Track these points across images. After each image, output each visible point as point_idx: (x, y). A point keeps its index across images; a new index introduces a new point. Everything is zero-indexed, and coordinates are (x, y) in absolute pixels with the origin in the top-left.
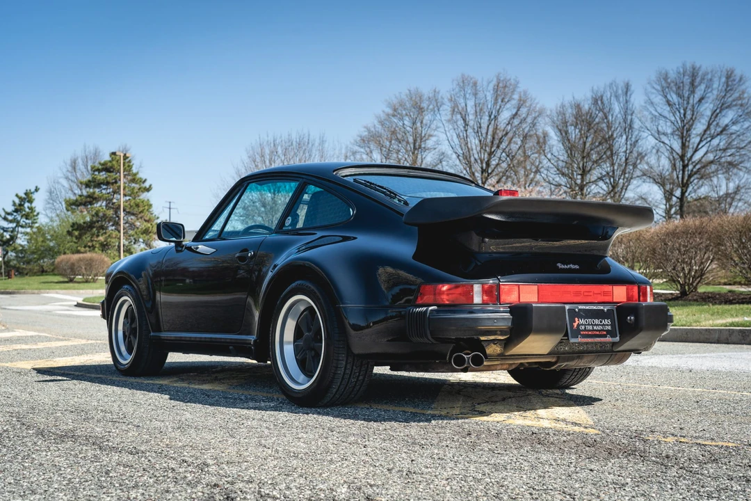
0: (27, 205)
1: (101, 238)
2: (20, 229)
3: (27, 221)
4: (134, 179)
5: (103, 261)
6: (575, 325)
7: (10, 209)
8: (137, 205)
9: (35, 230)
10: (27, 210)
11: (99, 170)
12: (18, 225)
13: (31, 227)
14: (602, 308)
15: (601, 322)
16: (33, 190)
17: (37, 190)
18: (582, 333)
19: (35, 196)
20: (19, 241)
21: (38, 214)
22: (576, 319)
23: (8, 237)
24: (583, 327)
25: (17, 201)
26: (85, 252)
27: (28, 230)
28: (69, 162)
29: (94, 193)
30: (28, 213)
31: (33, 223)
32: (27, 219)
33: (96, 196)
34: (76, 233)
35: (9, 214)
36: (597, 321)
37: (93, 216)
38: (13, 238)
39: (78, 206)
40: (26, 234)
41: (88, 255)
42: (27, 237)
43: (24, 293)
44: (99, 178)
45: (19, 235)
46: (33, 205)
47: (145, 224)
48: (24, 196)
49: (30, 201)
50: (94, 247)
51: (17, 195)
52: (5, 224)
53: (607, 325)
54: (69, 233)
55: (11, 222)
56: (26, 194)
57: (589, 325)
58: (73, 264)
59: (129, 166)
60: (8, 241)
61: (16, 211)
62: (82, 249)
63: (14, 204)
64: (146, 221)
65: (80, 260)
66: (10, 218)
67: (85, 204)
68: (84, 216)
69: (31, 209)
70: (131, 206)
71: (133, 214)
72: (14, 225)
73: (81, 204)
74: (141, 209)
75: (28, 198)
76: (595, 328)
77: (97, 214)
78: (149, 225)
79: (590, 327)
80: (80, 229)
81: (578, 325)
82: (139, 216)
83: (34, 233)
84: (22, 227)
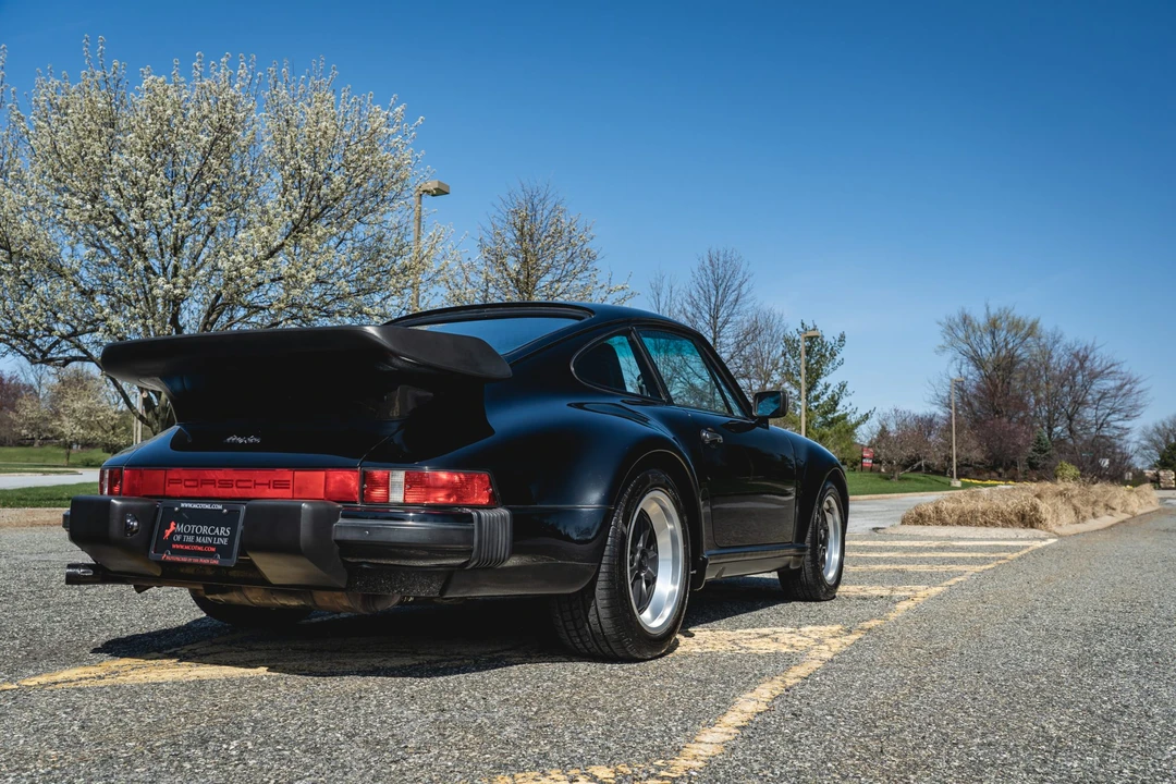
6: (168, 532)
14: (220, 507)
15: (212, 531)
18: (174, 546)
22: (173, 524)
24: (179, 538)
36: (205, 530)
53: (222, 537)
57: (190, 534)
76: (199, 540)
79: (190, 539)
81: (173, 533)
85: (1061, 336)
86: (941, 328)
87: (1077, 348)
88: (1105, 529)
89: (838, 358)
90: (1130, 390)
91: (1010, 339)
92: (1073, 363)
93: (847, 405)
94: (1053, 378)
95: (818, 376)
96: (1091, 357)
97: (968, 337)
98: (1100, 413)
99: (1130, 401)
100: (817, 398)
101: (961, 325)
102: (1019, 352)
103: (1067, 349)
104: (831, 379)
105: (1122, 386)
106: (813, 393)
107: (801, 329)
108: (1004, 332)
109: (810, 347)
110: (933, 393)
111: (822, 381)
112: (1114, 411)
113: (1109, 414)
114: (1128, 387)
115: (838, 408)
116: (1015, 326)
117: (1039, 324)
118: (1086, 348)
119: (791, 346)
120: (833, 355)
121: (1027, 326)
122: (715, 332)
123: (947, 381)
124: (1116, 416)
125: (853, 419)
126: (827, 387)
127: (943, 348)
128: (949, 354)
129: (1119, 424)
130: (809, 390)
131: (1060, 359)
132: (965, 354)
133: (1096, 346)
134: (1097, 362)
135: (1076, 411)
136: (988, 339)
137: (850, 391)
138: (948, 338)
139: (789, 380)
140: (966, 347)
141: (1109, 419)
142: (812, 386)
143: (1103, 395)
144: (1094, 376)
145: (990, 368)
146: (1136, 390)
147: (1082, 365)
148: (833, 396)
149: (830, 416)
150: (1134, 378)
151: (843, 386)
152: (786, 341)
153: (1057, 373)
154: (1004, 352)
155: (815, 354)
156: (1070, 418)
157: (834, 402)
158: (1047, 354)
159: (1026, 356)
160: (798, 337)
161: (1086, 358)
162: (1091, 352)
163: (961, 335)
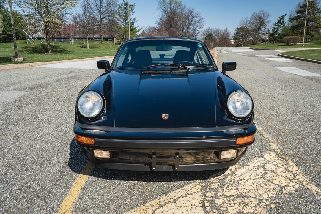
0: (282, 20)
1: (300, 30)
2: (279, 28)
3: (282, 25)
4: (315, 9)
5: (298, 38)
7: (277, 22)
8: (315, 18)
9: (284, 28)
10: (282, 22)
11: (302, 7)
12: (279, 27)
13: (283, 27)
16: (284, 15)
17: (286, 15)
19: (285, 17)
20: (279, 32)
21: (285, 23)
23: (276, 31)
25: (279, 19)
26: (294, 35)
27: (282, 28)
28: (297, 5)
29: (299, 15)
30: (282, 23)
31: (283, 26)
32: (281, 25)
33: (300, 16)
34: (292, 29)
35: (276, 23)
37: (298, 23)
38: (277, 31)
39: (294, 20)
40: (281, 29)
41: (295, 36)
42: (281, 30)
43: (270, 50)
44: (302, 10)
45: (279, 30)
46: (284, 20)
47: (317, 24)
48: (281, 17)
49: (283, 19)
50: (297, 33)
51: (279, 17)
52: (275, 27)
54: (290, 29)
55: (277, 26)
56: (282, 17)
58: (288, 40)
59: (313, 4)
60: (276, 32)
61: (279, 22)
62: (294, 34)
63: (278, 20)
64: (317, 23)
65: (290, 38)
66: (277, 24)
67: (296, 19)
68: (295, 23)
69: (283, 21)
70: (312, 19)
71: (313, 22)
72: (278, 27)
73: (295, 19)
74: (316, 19)
75: (283, 18)
77: (299, 22)
78: (318, 25)
80: (293, 28)
82: (315, 22)
83: (283, 29)
84: (280, 27)
85: (186, 6)
86: (158, 2)
87: (190, 9)
89: (134, 11)
90: (202, 21)
91: (175, 6)
92: (189, 13)
93: (136, 24)
94: (184, 17)
95: (128, 16)
96: (193, 12)
97: (164, 5)
98: (194, 27)
99: (201, 24)
100: (128, 23)
101: (163, 2)
102: (176, 10)
103: (187, 9)
104: (132, 17)
106: (127, 21)
107: (123, 2)
108: (173, 4)
109: (126, 7)
110: (156, 21)
111: (130, 17)
112: (197, 26)
113: (196, 27)
114: (201, 20)
116: (176, 3)
117: (182, 3)
118: (192, 9)
119: (120, 6)
120: (132, 10)
121: (179, 3)
122: (100, 2)
123: (159, 18)
124: (198, 28)
125: (138, 29)
126: (131, 19)
127: (158, 8)
128: (160, 10)
129: (199, 30)
130: (126, 20)
131: (186, 12)
132: (164, 10)
133: (195, 9)
134: (194, 14)
135: (189, 26)
136: (169, 6)
137: (136, 21)
138: (160, 5)
139: (120, 17)
140: (164, 8)
141: (196, 28)
142: (126, 19)
143: (195, 22)
144: (193, 17)
145: (170, 14)
146: (203, 21)
147: (191, 14)
148: (132, 22)
149: (132, 28)
150: (202, 18)
151: (135, 19)
152: (119, 6)
154: (173, 10)
155: (127, 9)
156: (188, 28)
157: (133, 24)
158: (183, 11)
159: (178, 11)
160: (122, 4)
161: (192, 12)
162: (193, 10)
163: (163, 5)
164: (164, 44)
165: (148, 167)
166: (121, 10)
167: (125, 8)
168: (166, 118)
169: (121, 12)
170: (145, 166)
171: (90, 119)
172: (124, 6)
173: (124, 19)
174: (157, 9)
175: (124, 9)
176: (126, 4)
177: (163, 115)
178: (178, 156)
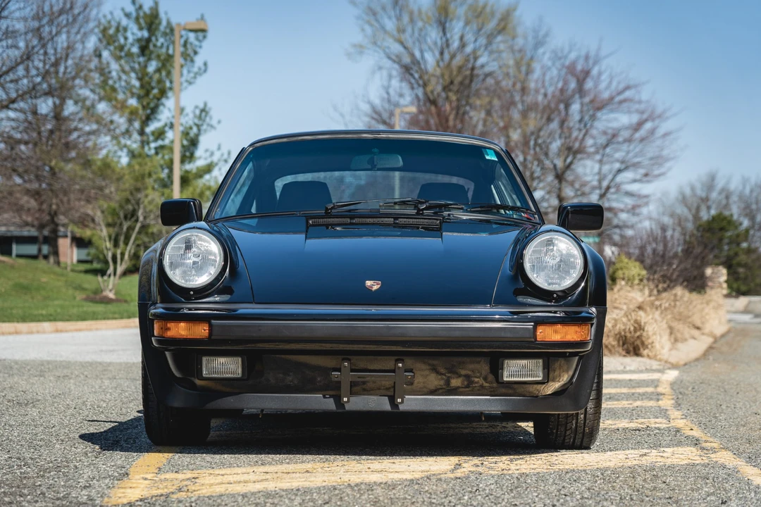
85: (546, 35)
87: (573, 56)
88: (697, 360)
89: (199, 60)
90: (652, 132)
91: (469, 37)
92: (566, 83)
93: (214, 148)
95: (163, 93)
96: (595, 72)
97: (401, 30)
98: (606, 168)
99: (651, 151)
100: (160, 134)
101: (389, 7)
103: (557, 56)
105: (640, 125)
106: (152, 127)
107: (130, 9)
108: (461, 24)
109: (148, 40)
111: (169, 103)
112: (626, 166)
113: (619, 171)
114: (648, 126)
115: (199, 152)
116: (478, 14)
117: (517, 13)
118: (587, 58)
120: (188, 57)
121: (498, 16)
123: (366, 108)
124: (628, 175)
127: (360, 49)
128: (371, 59)
129: (634, 187)
130: (147, 120)
132: (397, 60)
133: (603, 53)
134: (603, 83)
135: (568, 167)
136: (434, 34)
137: (214, 122)
138: (368, 29)
139: (108, 100)
140: (396, 48)
141: (619, 178)
143: (612, 138)
144: (599, 106)
145: (436, 87)
146: (661, 131)
147: (581, 83)
148: (186, 134)
150: (659, 110)
151: (204, 112)
152: (104, 31)
153: (540, 98)
154: (458, 60)
156: (560, 177)
157: (190, 142)
158: (524, 64)
159: (493, 67)
160: (124, 22)
161: (587, 73)
162: (595, 63)
163: (390, 25)
164: (376, 150)
165: (332, 399)
166: (118, 58)
167: (145, 47)
168: (375, 288)
169: (114, 66)
170: (324, 397)
171: (192, 293)
172: (135, 32)
173: (133, 113)
174: (349, 55)
175: (135, 50)
176: (151, 21)
177: (369, 283)
178: (401, 365)
